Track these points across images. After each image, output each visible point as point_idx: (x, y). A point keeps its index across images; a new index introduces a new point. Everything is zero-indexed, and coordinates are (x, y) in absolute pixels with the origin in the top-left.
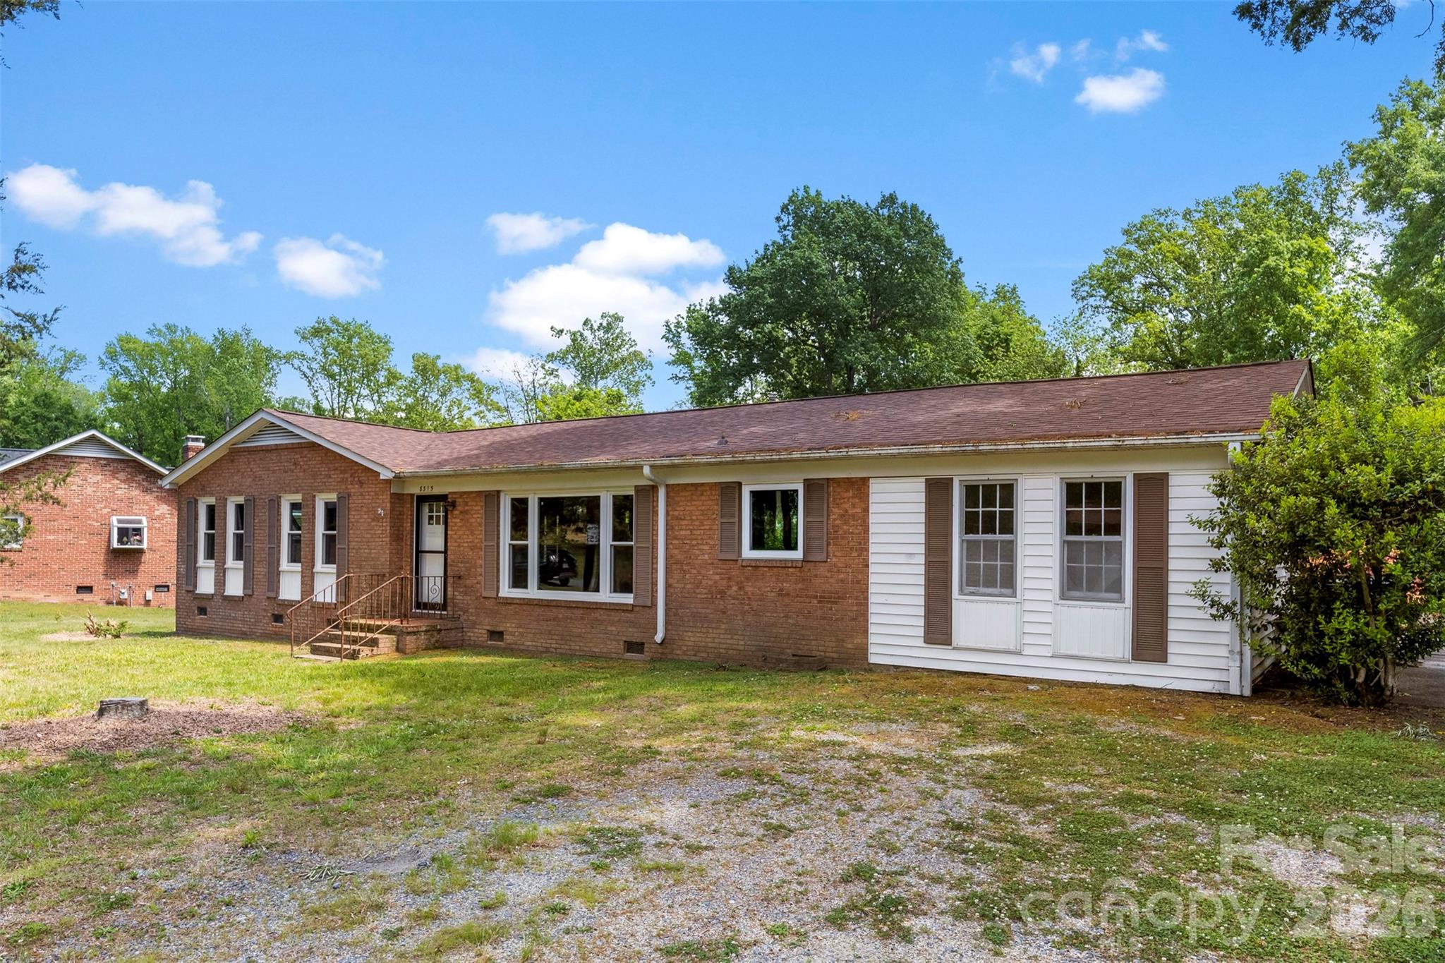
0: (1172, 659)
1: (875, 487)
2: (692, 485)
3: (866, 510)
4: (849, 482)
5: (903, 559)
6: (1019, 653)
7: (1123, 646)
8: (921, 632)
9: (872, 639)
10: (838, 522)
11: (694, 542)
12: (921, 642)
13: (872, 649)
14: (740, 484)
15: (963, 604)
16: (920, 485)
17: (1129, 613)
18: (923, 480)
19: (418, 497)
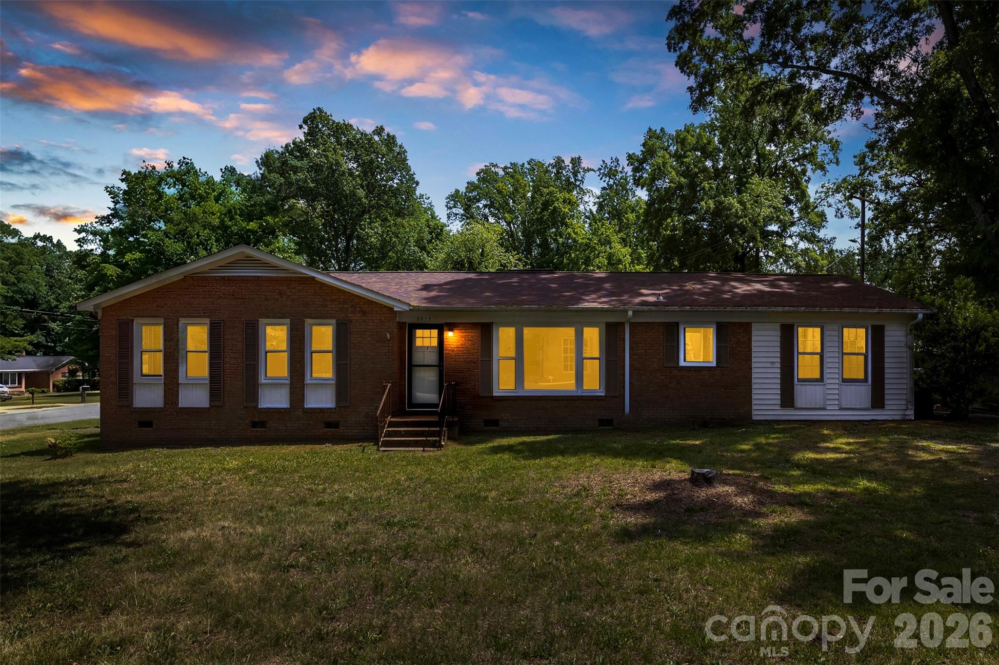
0: (886, 407)
1: (754, 327)
2: (646, 323)
3: (750, 339)
4: (741, 325)
5: (769, 365)
6: (824, 409)
7: (867, 401)
8: (779, 402)
9: (754, 407)
10: (734, 346)
11: (648, 357)
12: (778, 407)
13: (754, 413)
14: (678, 324)
15: (799, 386)
16: (777, 326)
17: (870, 387)
18: (779, 324)
19: (410, 325)
